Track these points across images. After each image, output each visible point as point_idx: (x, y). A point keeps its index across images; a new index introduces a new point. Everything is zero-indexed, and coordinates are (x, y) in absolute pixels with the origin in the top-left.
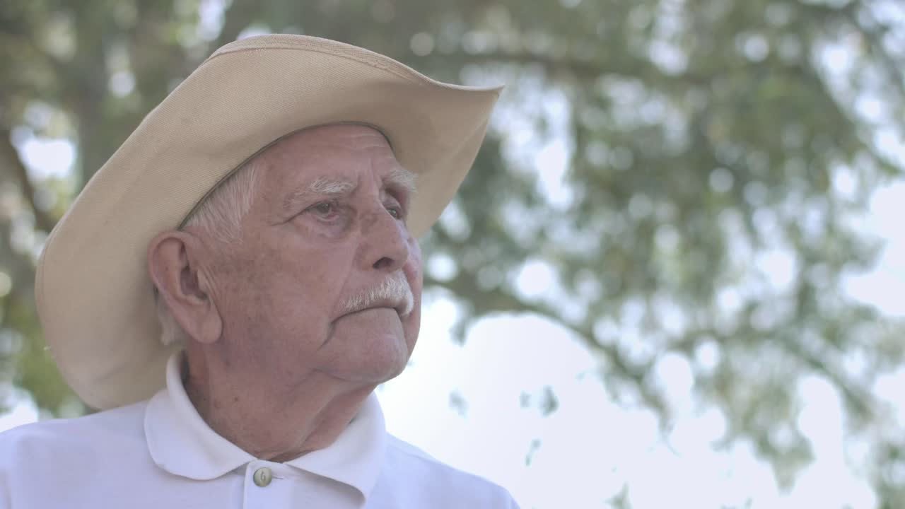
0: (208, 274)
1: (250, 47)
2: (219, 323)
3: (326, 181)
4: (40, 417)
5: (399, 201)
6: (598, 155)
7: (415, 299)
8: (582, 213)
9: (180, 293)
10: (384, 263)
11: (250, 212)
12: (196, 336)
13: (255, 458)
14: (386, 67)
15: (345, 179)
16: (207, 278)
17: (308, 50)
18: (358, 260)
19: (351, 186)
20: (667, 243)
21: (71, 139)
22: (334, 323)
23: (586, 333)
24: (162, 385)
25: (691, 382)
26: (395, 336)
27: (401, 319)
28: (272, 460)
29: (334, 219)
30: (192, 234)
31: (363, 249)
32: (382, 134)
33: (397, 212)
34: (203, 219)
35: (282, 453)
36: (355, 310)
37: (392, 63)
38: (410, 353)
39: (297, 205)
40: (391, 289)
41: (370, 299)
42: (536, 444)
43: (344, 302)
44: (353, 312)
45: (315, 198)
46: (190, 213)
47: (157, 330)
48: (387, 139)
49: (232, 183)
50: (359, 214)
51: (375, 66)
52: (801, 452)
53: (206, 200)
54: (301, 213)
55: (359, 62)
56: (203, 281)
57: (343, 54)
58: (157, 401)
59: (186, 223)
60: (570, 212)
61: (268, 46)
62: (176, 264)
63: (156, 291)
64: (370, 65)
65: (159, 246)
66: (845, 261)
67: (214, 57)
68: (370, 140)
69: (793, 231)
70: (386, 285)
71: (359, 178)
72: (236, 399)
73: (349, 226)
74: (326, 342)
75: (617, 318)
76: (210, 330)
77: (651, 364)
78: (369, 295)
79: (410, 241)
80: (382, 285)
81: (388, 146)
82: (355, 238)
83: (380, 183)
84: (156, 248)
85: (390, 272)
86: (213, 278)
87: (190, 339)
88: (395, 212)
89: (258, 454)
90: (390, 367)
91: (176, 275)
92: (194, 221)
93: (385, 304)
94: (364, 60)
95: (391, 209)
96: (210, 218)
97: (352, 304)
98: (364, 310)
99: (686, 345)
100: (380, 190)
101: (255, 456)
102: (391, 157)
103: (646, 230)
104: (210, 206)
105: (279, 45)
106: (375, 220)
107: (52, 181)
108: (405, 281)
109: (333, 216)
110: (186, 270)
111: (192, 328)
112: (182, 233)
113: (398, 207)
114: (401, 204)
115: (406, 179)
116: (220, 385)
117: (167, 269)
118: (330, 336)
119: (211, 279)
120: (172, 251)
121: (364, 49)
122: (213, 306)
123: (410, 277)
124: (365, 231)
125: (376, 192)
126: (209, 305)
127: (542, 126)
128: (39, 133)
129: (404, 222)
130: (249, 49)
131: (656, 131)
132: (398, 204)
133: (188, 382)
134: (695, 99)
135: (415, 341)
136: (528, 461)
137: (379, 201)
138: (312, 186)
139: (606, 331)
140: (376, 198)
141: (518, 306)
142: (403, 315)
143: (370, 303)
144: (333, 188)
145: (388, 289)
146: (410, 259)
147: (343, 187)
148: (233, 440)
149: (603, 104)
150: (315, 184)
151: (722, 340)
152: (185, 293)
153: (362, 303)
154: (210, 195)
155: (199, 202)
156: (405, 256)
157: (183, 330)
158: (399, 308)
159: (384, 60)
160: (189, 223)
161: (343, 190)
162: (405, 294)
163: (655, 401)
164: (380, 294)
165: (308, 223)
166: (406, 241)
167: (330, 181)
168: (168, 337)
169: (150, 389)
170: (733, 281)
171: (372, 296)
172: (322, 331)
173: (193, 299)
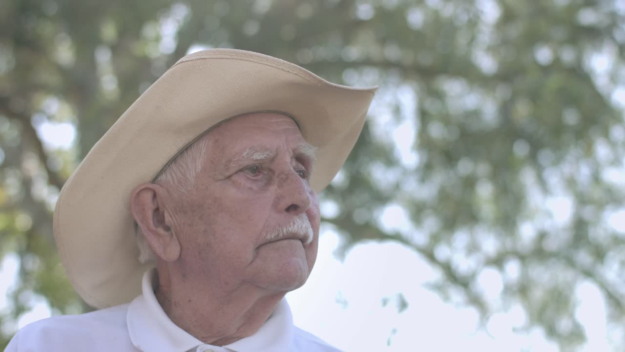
0: (171, 213)
1: (203, 57)
2: (178, 249)
3: (254, 151)
4: (53, 314)
5: (304, 166)
6: (436, 131)
7: (314, 234)
8: (426, 171)
9: (152, 226)
10: (293, 209)
11: (201, 171)
12: (163, 256)
13: (203, 343)
14: (295, 72)
15: (267, 149)
16: (170, 216)
17: (243, 60)
18: (275, 205)
19: (271, 154)
20: (485, 191)
21: (73, 122)
22: (258, 248)
23: (429, 254)
24: (140, 292)
25: (500, 287)
26: (300, 260)
27: (304, 246)
28: (213, 344)
29: (259, 177)
30: (161, 186)
31: (278, 199)
32: (293, 119)
33: (303, 174)
34: (169, 177)
35: (220, 338)
36: (272, 240)
37: (300, 69)
38: (310, 271)
39: (234, 167)
40: (298, 227)
41: (283, 233)
42: (394, 331)
43: (265, 235)
44: (271, 242)
45: (246, 163)
46: (160, 172)
47: (137, 253)
48: (297, 124)
49: (189, 152)
50: (277, 174)
51: (288, 72)
52: (577, 335)
53: (171, 163)
54: (236, 173)
55: (278, 68)
56: (168, 218)
57: (266, 63)
58: (136, 303)
59: (157, 179)
60: (417, 170)
61: (216, 56)
62: (150, 207)
63: (136, 225)
64: (285, 71)
65: (138, 194)
66: (607, 203)
67: (177, 64)
68: (285, 124)
69: (571, 183)
70: (294, 223)
71: (277, 149)
72: (190, 301)
73: (269, 182)
74: (252, 262)
75: (449, 244)
76: (172, 252)
77: (473, 276)
78: (283, 231)
79: (311, 193)
80: (292, 224)
81: (297, 127)
82: (273, 190)
83: (292, 154)
84: (137, 195)
85: (297, 214)
86: (175, 216)
87: (159, 258)
88: (302, 174)
89: (204, 340)
90: (296, 280)
91: (150, 214)
92: (163, 177)
93: (293, 237)
94: (282, 67)
95: (299, 171)
96: (174, 175)
97: (271, 236)
98: (279, 240)
99: (498, 262)
100: (291, 158)
101: (202, 341)
102: (299, 135)
103: (470, 183)
104: (173, 166)
105: (223, 56)
106: (287, 178)
107: (60, 152)
108: (308, 221)
109: (259, 175)
110: (157, 210)
111: (159, 250)
112: (154, 185)
113: (303, 170)
114: (306, 168)
115: (309, 151)
116: (179, 290)
117: (144, 209)
118: (255, 258)
119: (173, 217)
120: (147, 197)
121: (281, 60)
122: (175, 237)
123: (311, 218)
124: (280, 186)
125: (288, 159)
126: (172, 235)
127: (397, 111)
128: (51, 118)
129: (308, 180)
130: (202, 59)
131: (475, 114)
132: (303, 168)
133: (157, 290)
134: (502, 92)
135: (314, 263)
136: (389, 343)
137: (290, 165)
138: (245, 154)
139: (442, 252)
140: (288, 163)
141: (382, 236)
142: (305, 244)
143: (283, 235)
144: (258, 156)
145: (296, 226)
146: (311, 206)
147: (265, 155)
148: (187, 330)
149: (439, 95)
150: (246, 153)
151: (522, 258)
152: (156, 227)
153: (277, 235)
154: (174, 160)
155: (167, 164)
156: (308, 204)
157: (154, 253)
158: (303, 240)
159: (295, 67)
160: (159, 179)
161: (265, 157)
162: (307, 230)
163: (476, 301)
164: (290, 229)
165: (240, 179)
166: (308, 194)
167: (256, 151)
168: (143, 258)
169: (131, 294)
170: (530, 217)
171: (285, 231)
172: (249, 254)
173: (161, 231)
